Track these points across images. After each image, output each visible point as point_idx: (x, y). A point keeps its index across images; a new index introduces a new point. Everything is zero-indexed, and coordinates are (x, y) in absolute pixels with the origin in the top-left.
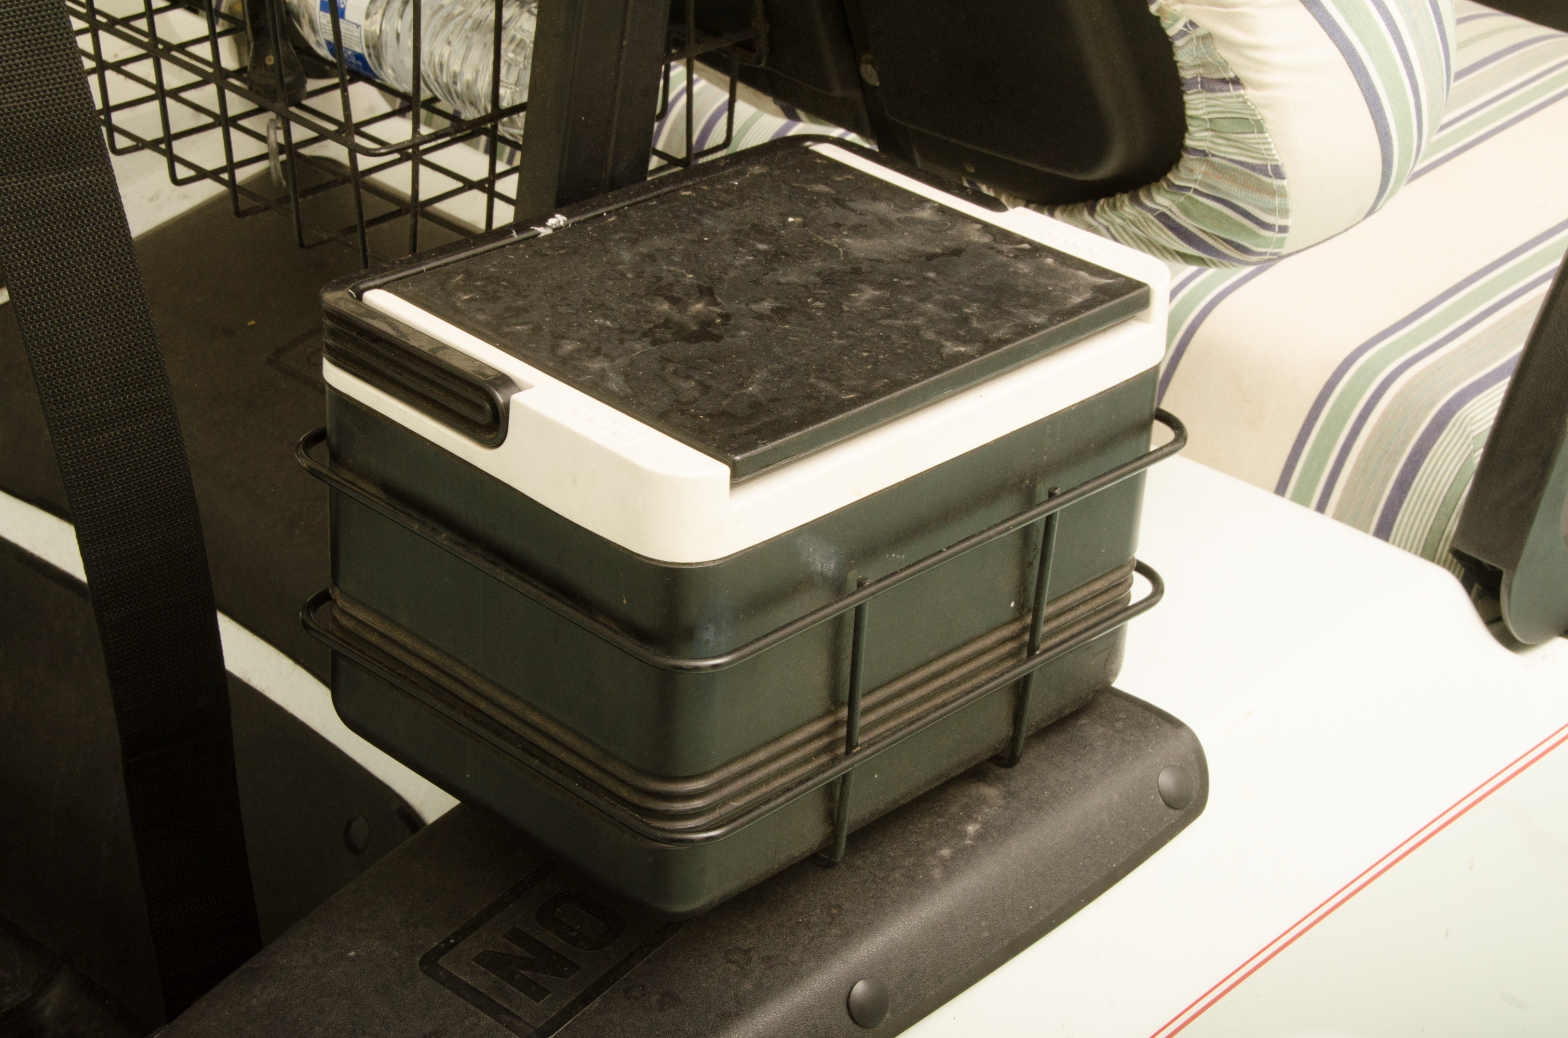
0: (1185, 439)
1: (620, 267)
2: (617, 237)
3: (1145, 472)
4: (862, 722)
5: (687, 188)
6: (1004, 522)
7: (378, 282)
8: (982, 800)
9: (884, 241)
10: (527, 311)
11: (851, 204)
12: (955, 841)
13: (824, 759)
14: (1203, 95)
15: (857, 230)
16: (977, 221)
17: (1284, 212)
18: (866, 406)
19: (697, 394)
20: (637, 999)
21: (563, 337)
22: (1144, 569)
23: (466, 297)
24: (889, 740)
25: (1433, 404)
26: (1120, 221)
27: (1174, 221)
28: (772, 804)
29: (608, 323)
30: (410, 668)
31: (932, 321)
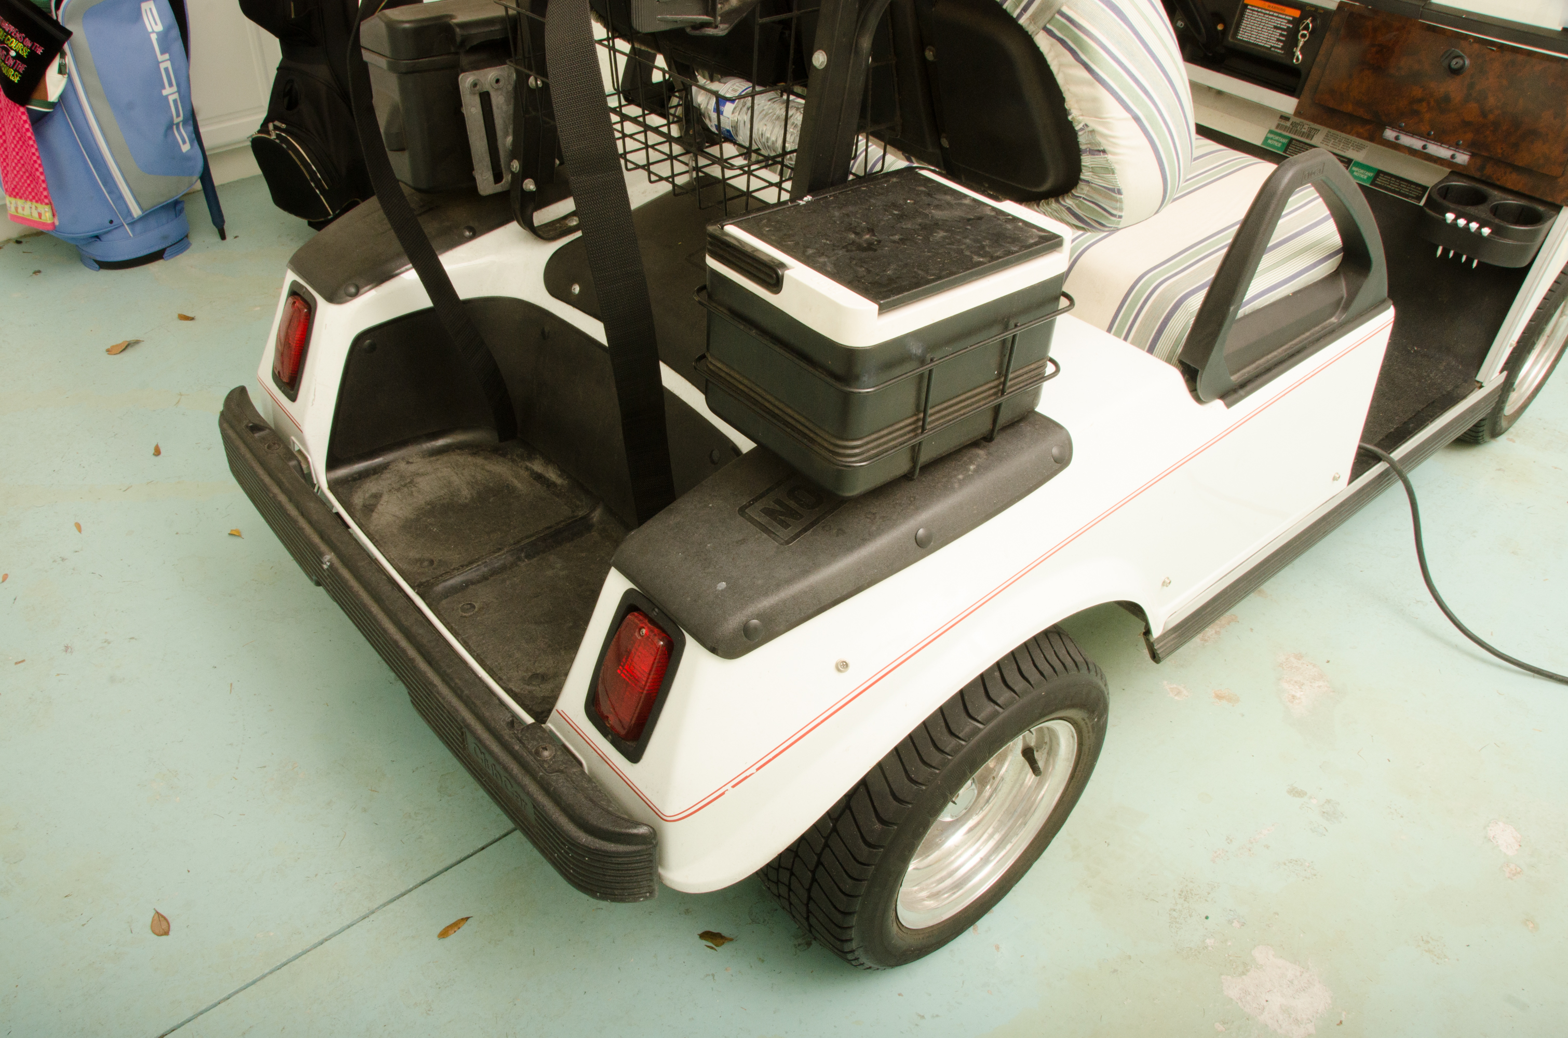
0: (1074, 305)
1: (834, 219)
2: (833, 206)
3: (1055, 319)
4: (929, 420)
5: (864, 187)
6: (995, 336)
7: (730, 222)
8: (978, 456)
9: (949, 212)
10: (793, 236)
11: (935, 196)
12: (965, 472)
13: (912, 435)
14: (1089, 157)
15: (937, 207)
16: (990, 206)
17: (1121, 210)
18: (939, 282)
19: (865, 274)
20: (827, 531)
21: (808, 247)
22: (1052, 361)
23: (768, 229)
24: (940, 428)
25: (1174, 298)
26: (1050, 210)
27: (1073, 211)
28: (889, 453)
29: (828, 242)
30: (738, 388)
31: (968, 247)
